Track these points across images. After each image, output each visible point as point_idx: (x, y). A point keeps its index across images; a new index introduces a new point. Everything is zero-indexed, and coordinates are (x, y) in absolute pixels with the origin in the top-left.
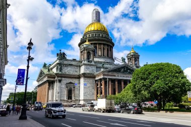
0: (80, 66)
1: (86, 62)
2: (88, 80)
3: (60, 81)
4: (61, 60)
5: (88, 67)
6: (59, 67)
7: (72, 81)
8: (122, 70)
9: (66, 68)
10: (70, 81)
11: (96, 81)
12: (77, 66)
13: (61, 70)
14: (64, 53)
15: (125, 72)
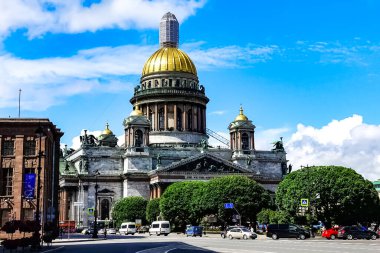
0: (123, 159)
1: (132, 152)
2: (136, 184)
3: (86, 188)
4: (87, 148)
5: (137, 160)
6: (84, 163)
7: (107, 188)
8: (198, 165)
9: (96, 164)
10: (104, 188)
11: (151, 186)
12: (118, 159)
13: (87, 167)
14: (92, 136)
15: (202, 170)
